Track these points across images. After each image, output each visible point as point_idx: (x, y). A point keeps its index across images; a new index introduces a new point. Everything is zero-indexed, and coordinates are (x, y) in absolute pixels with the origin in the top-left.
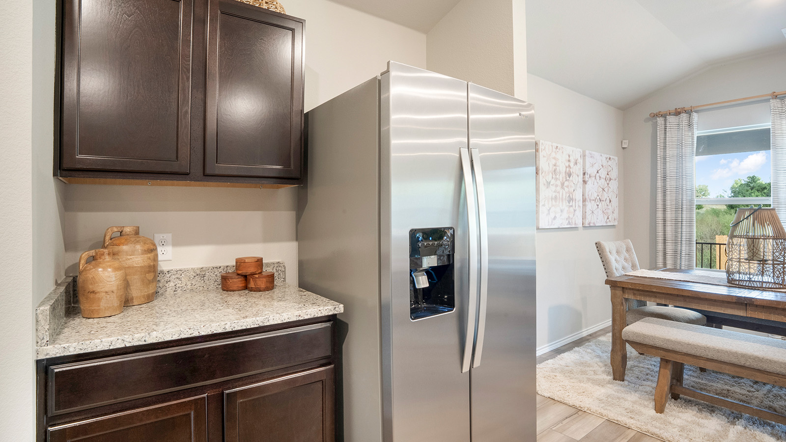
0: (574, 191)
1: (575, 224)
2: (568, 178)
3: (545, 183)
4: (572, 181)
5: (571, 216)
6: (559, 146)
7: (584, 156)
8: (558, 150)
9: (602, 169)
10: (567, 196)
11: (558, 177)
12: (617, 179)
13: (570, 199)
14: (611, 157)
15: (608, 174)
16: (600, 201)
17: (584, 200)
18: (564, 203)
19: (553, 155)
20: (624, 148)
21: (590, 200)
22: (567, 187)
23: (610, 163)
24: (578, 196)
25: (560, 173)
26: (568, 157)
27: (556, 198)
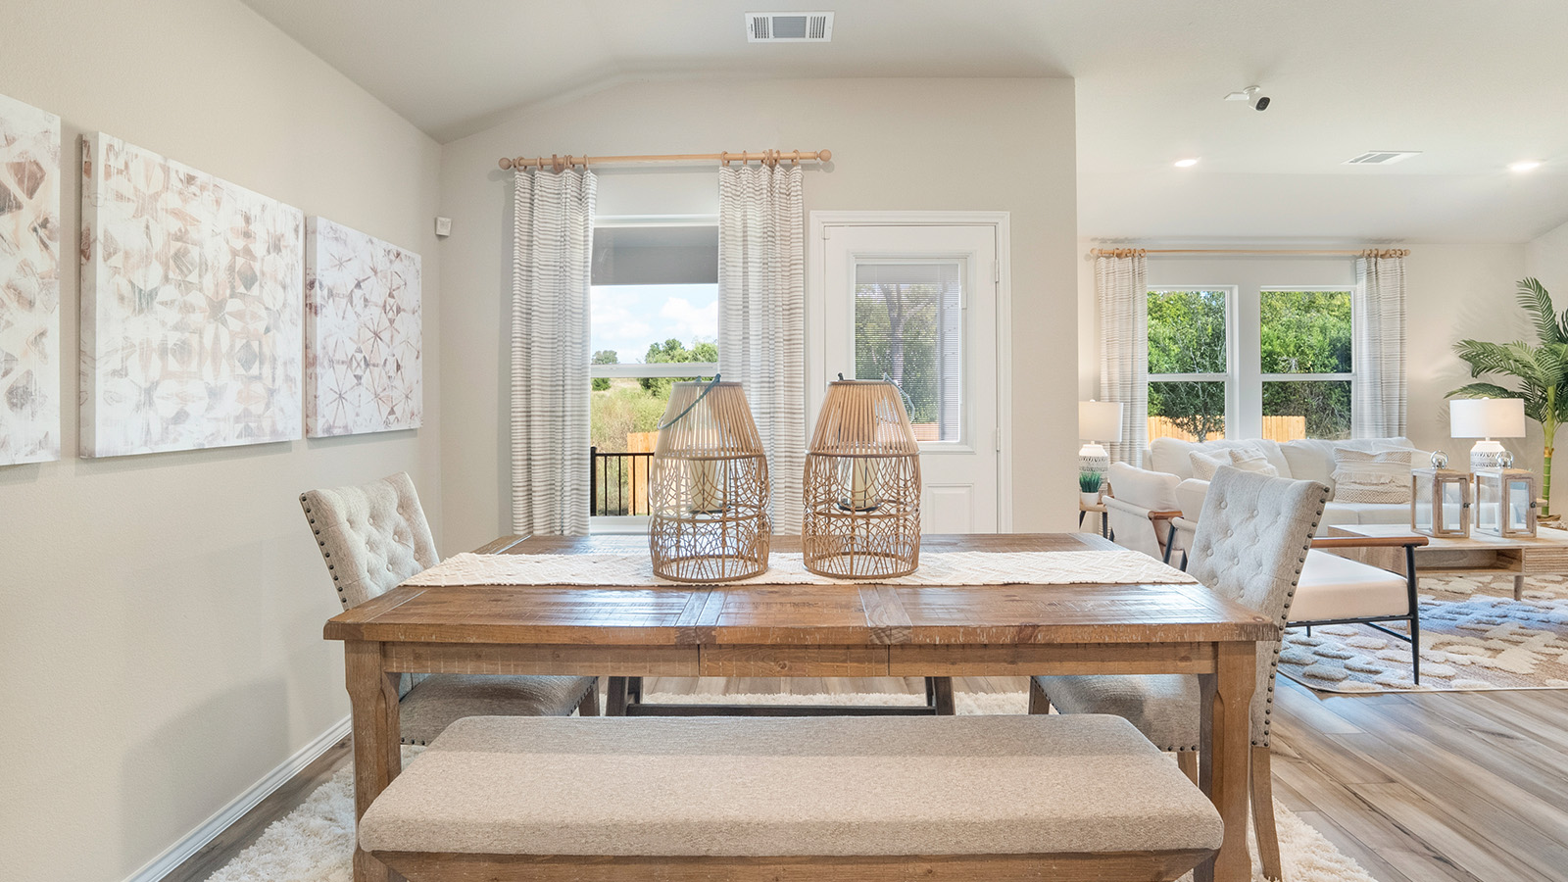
0: (267, 330)
1: (274, 432)
2: (241, 289)
3: (126, 289)
4: (260, 300)
5: (257, 408)
6: (202, 176)
7: (309, 232)
8: (193, 189)
9: (373, 278)
10: (238, 346)
11: (193, 278)
12: (420, 312)
13: (251, 357)
14: (403, 252)
15: (391, 295)
16: (367, 365)
17: (310, 362)
18: (223, 367)
19: (171, 201)
20: (440, 237)
21: (331, 361)
22: (239, 315)
23: (398, 266)
24: (288, 344)
25: (204, 267)
26: (241, 223)
27: (183, 350)
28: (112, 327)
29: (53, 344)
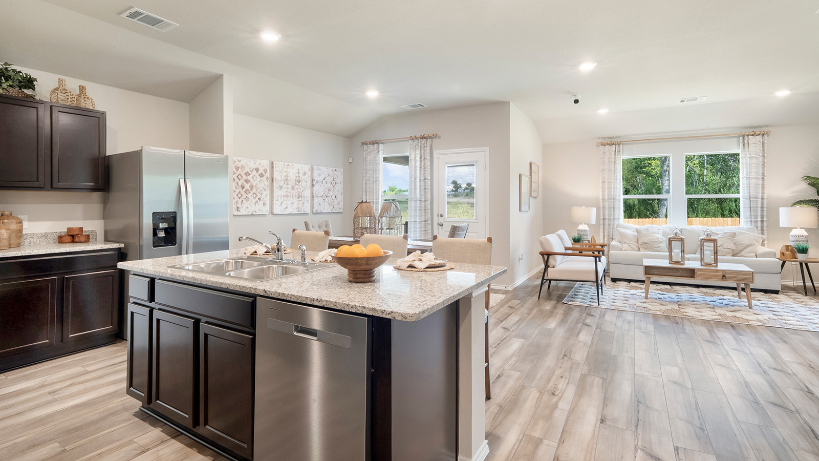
0: (303, 191)
1: (304, 211)
2: (298, 184)
3: (278, 186)
4: (301, 185)
5: (301, 206)
6: (290, 164)
7: (312, 169)
8: (289, 167)
9: (328, 177)
10: (297, 194)
11: (289, 183)
12: (342, 183)
13: (299, 196)
14: (337, 169)
15: (333, 180)
16: (327, 197)
17: (312, 197)
18: (294, 198)
19: (285, 170)
20: (350, 163)
21: (317, 196)
22: (297, 189)
23: (335, 173)
24: (307, 193)
25: (291, 180)
26: (297, 171)
27: (287, 196)
28: (277, 192)
29: (268, 196)
